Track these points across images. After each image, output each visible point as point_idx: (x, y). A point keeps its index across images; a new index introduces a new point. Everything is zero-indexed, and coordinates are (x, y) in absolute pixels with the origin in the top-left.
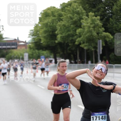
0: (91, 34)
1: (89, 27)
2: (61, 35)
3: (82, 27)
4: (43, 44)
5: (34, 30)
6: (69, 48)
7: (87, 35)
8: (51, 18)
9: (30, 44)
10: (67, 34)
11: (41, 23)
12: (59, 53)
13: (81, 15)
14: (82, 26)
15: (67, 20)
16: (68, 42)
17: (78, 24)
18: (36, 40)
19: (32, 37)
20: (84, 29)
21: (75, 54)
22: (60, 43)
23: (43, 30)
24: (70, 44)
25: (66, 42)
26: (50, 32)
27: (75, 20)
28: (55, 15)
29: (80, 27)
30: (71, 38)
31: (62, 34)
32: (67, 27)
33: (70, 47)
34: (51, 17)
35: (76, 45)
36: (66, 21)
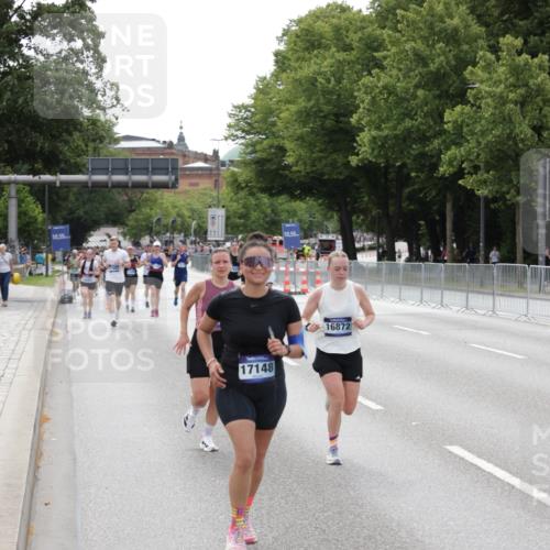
0: (508, 131)
1: (502, 100)
2: (374, 133)
3: (471, 99)
4: (294, 169)
5: (252, 106)
6: (407, 190)
7: (490, 138)
8: (333, 57)
9: (236, 170)
10: (401, 128)
11: (284, 75)
12: (365, 212)
13: (465, 47)
14: (470, 94)
15: (402, 66)
16: (404, 165)
17: (449, 87)
18: (264, 150)
19: (243, 137)
20: (479, 107)
21: (437, 218)
22: (367, 169)
23: (293, 108)
24: (413, 174)
25: (398, 164)
26: (325, 117)
27: (438, 69)
28: (348, 41)
29: (460, 97)
30: (416, 149)
31: (378, 128)
32: (403, 100)
33: (416, 187)
34: (334, 49)
35: (443, 178)
36: (400, 70)
